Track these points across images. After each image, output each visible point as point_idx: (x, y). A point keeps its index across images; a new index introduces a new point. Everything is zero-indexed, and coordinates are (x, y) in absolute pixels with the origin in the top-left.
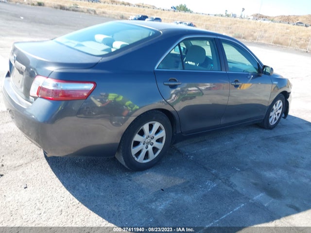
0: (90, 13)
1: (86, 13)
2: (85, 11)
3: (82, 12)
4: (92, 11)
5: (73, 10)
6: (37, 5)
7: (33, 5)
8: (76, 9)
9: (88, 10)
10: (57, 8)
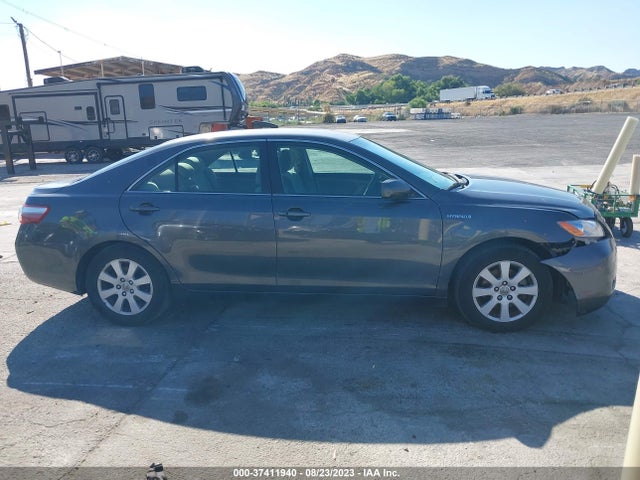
0: (616, 111)
1: (605, 111)
2: (605, 106)
3: (597, 110)
4: (619, 105)
5: (577, 111)
6: (510, 114)
7: (503, 113)
8: (585, 107)
9: (610, 106)
10: (544, 112)
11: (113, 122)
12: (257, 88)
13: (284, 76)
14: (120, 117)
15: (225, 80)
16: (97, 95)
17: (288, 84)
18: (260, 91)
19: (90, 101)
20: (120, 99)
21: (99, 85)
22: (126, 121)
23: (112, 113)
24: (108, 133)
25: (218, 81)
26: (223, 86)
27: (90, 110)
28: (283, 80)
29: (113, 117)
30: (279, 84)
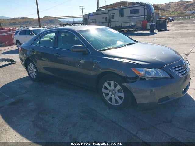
11: (112, 21)
12: (179, 7)
13: (190, 1)
14: (114, 20)
15: (146, 6)
16: (108, 14)
17: (191, 5)
18: (180, 8)
19: (106, 16)
20: (114, 14)
21: (109, 11)
22: (115, 21)
23: (112, 19)
24: (110, 25)
25: (143, 7)
26: (145, 8)
27: (106, 18)
28: (190, 3)
29: (112, 20)
30: (187, 5)
